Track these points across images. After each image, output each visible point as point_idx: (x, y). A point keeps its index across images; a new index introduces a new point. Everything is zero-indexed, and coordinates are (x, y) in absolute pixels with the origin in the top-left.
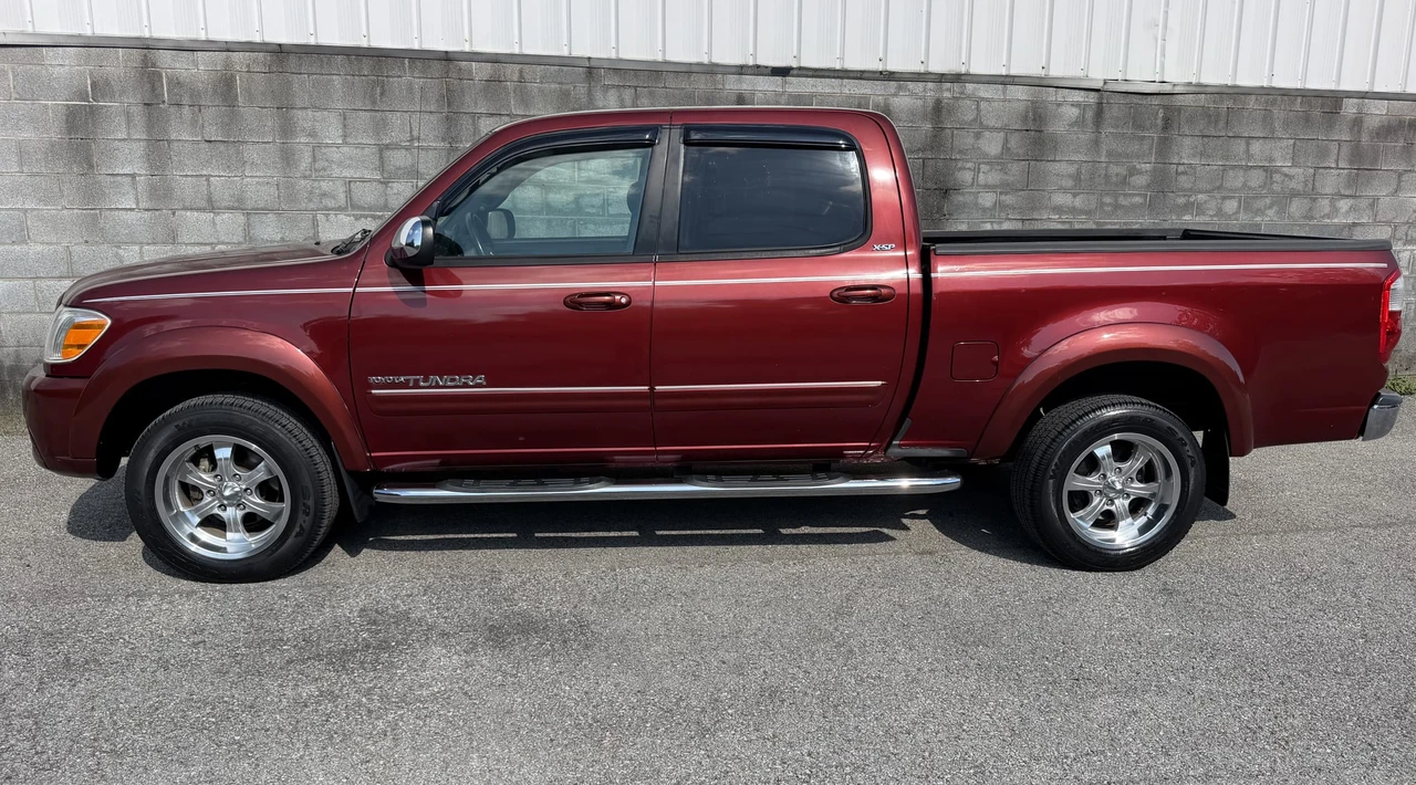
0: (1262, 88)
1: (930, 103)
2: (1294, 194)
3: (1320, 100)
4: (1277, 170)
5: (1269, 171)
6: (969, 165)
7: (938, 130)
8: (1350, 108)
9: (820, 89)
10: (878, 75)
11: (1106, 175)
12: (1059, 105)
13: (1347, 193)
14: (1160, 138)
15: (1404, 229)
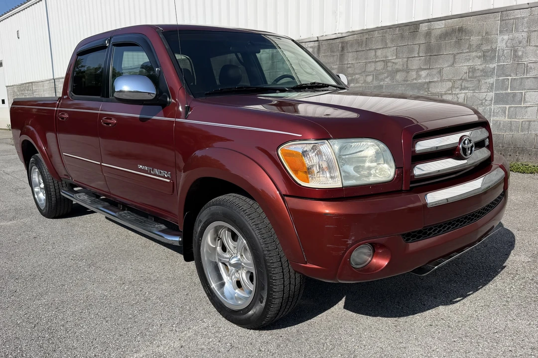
0: (377, 28)
2: (398, 71)
3: (408, 27)
4: (389, 61)
5: (386, 62)
8: (424, 28)
13: (424, 68)
14: (340, 55)
15: (459, 82)
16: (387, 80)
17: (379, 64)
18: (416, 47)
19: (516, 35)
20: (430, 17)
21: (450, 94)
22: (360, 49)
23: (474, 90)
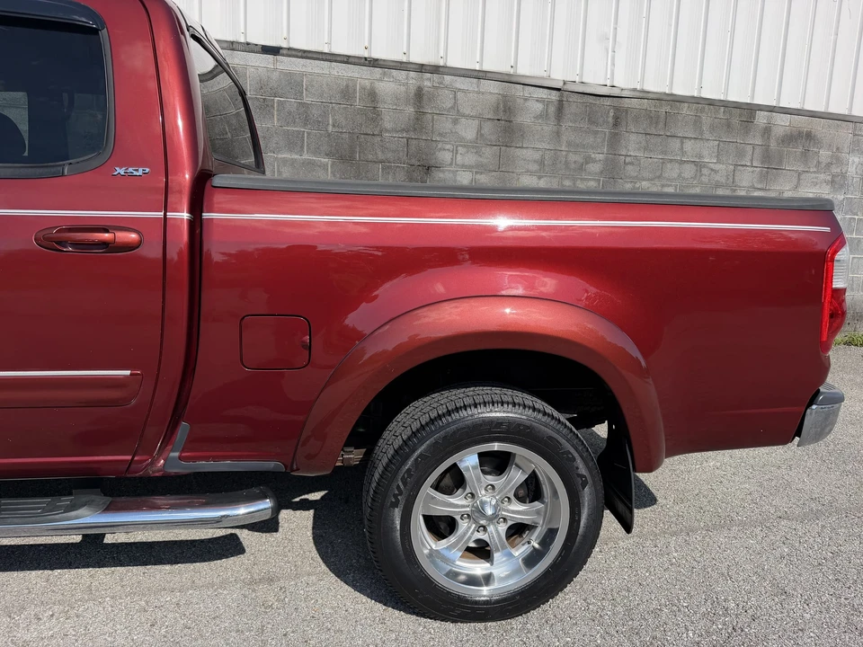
0: (693, 97)
1: (412, 90)
2: (719, 186)
3: (738, 111)
4: (705, 165)
5: (699, 166)
6: (448, 147)
7: (420, 114)
8: (761, 118)
9: (309, 70)
10: (363, 60)
11: (566, 161)
12: (526, 100)
13: (759, 186)
14: (611, 133)
17: (686, 166)
18: (749, 148)
22: (653, 131)
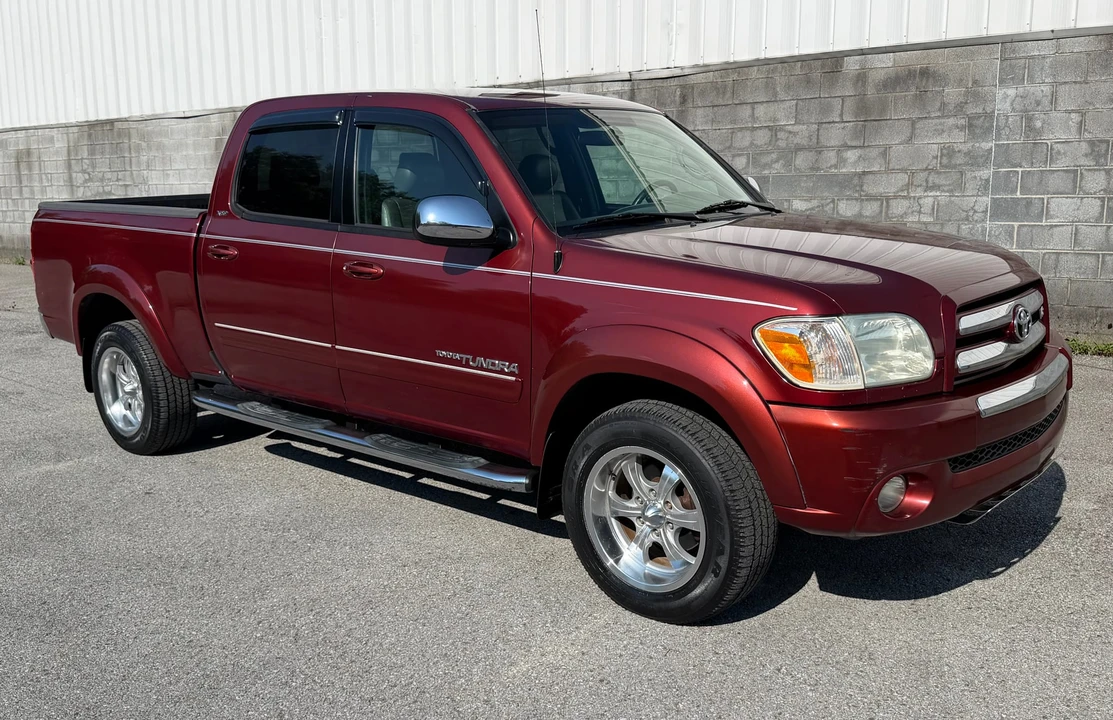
0: (758, 60)
2: (799, 149)
3: (820, 62)
4: (781, 128)
5: (774, 130)
8: (852, 65)
13: (854, 144)
14: (679, 111)
15: (923, 175)
16: (777, 166)
17: (760, 133)
18: (837, 103)
19: (1031, 88)
20: (865, 45)
21: (904, 197)
22: (721, 102)
23: (951, 191)
